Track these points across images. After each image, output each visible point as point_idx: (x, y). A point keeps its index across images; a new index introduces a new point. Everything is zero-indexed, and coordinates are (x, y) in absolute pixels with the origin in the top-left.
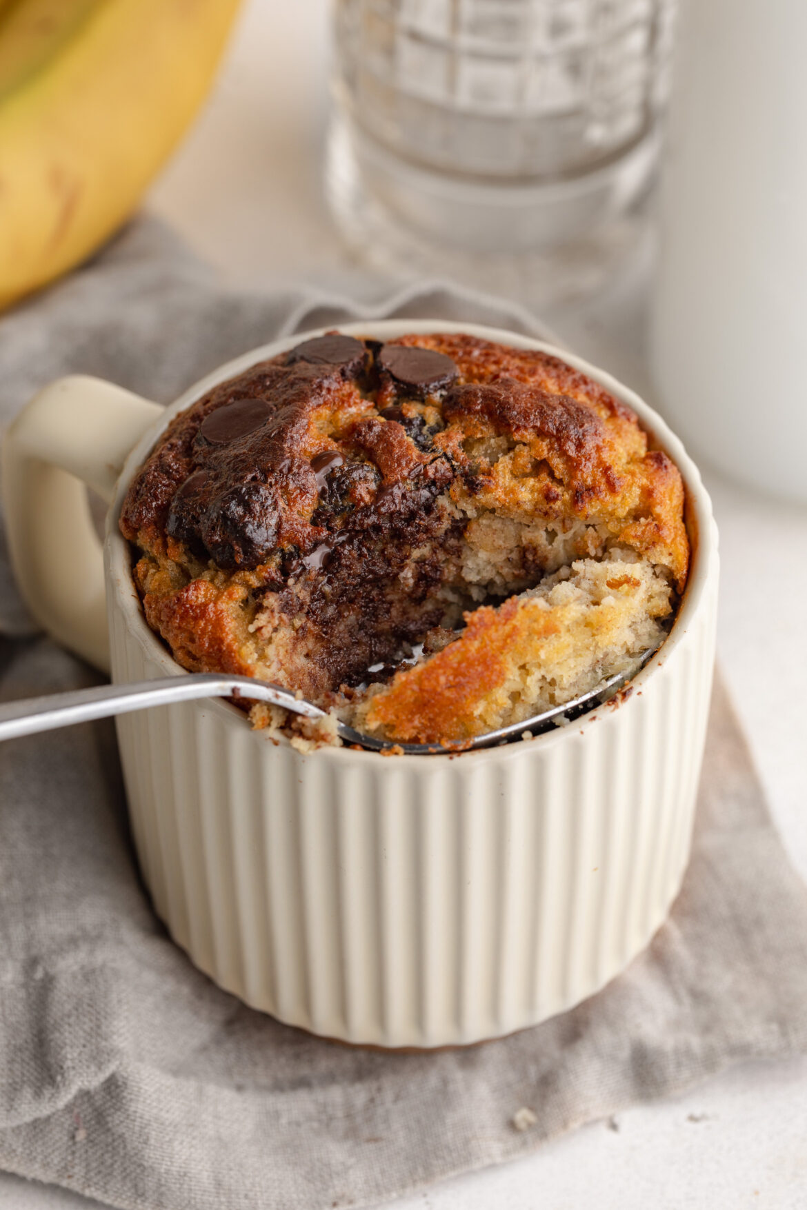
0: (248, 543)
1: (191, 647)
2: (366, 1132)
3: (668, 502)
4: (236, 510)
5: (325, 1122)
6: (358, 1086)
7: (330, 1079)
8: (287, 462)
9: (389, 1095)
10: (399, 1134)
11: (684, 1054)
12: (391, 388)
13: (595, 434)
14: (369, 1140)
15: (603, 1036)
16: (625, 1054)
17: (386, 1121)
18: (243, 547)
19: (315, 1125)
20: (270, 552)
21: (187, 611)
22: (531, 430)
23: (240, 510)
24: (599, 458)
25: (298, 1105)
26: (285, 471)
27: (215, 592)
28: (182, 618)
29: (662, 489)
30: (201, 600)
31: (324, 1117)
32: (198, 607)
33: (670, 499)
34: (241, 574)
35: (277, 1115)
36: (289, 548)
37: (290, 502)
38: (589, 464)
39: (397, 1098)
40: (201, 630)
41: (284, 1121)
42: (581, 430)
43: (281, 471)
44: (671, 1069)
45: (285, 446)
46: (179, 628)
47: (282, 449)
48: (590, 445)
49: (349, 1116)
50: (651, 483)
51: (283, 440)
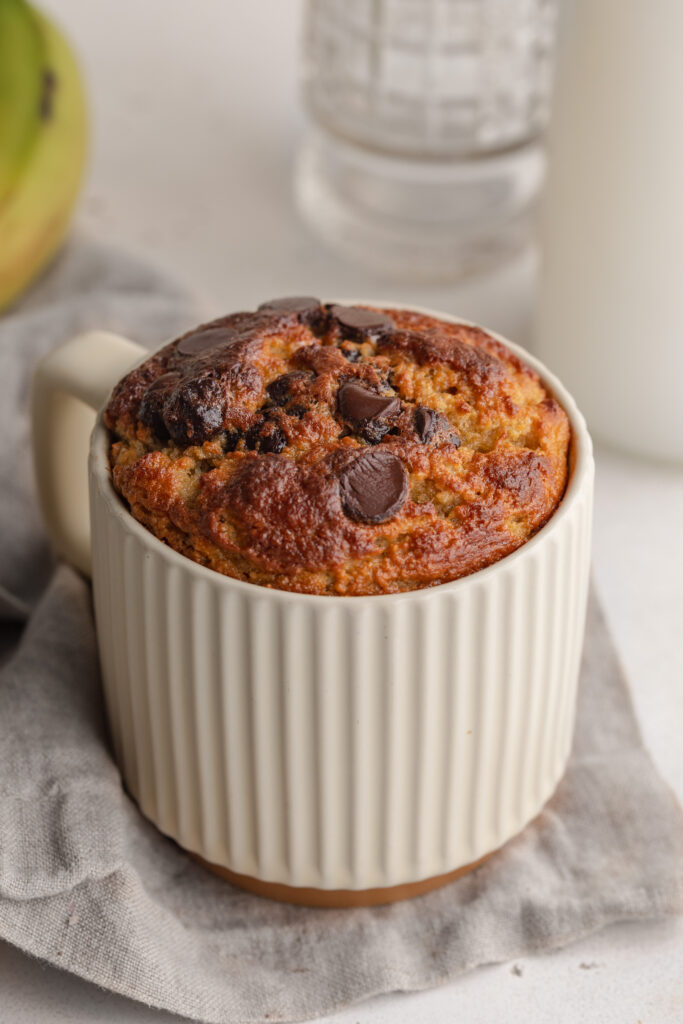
0: (199, 421)
1: (144, 502)
2: (293, 964)
3: (554, 436)
4: (193, 395)
5: (258, 955)
6: (287, 928)
7: (263, 921)
8: (238, 365)
9: (313, 937)
10: (322, 966)
11: (567, 913)
12: (337, 331)
13: (499, 373)
14: (296, 971)
15: (498, 897)
16: (517, 911)
17: (311, 956)
18: (194, 424)
19: (250, 957)
20: (216, 432)
21: (143, 473)
22: (445, 363)
23: (195, 396)
24: (500, 390)
25: (235, 941)
26: (236, 371)
27: (169, 461)
28: (139, 479)
29: (550, 424)
30: (156, 465)
31: (257, 952)
32: (153, 470)
33: (556, 434)
34: (191, 449)
35: (217, 948)
36: (232, 429)
37: (238, 395)
38: (492, 392)
39: (320, 938)
40: (153, 488)
41: (223, 953)
42: (487, 368)
43: (233, 371)
44: (555, 924)
45: (240, 355)
46: (136, 486)
47: (237, 357)
48: (493, 379)
49: (279, 951)
50: (541, 418)
51: (238, 350)
